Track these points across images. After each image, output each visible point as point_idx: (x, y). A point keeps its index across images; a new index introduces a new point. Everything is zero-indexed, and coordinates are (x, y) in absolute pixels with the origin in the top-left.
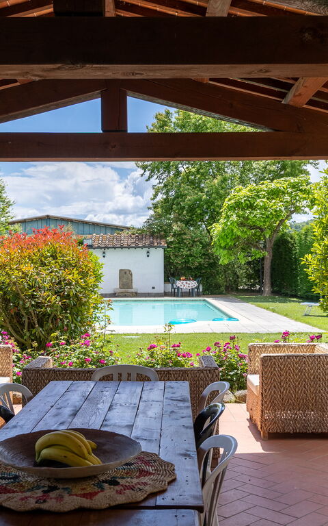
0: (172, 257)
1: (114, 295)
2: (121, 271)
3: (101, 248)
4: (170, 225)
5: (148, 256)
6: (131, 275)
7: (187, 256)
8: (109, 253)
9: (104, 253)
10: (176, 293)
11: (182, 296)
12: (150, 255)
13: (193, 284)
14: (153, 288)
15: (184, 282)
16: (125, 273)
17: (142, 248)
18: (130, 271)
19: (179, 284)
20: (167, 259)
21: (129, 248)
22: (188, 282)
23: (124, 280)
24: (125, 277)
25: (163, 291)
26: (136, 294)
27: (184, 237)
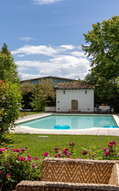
0: (98, 94)
1: (69, 112)
2: (72, 101)
3: (63, 89)
4: (97, 78)
5: (86, 93)
6: (78, 102)
7: (105, 93)
8: (67, 92)
9: (64, 92)
10: (99, 112)
11: (102, 113)
12: (87, 93)
13: (108, 108)
14: (88, 109)
15: (103, 107)
16: (75, 102)
17: (83, 89)
18: (77, 101)
19: (100, 107)
20: (95, 94)
21: (76, 89)
22: (105, 106)
23: (74, 105)
24: (75, 103)
25: (93, 111)
26: (80, 112)
27: (104, 84)
